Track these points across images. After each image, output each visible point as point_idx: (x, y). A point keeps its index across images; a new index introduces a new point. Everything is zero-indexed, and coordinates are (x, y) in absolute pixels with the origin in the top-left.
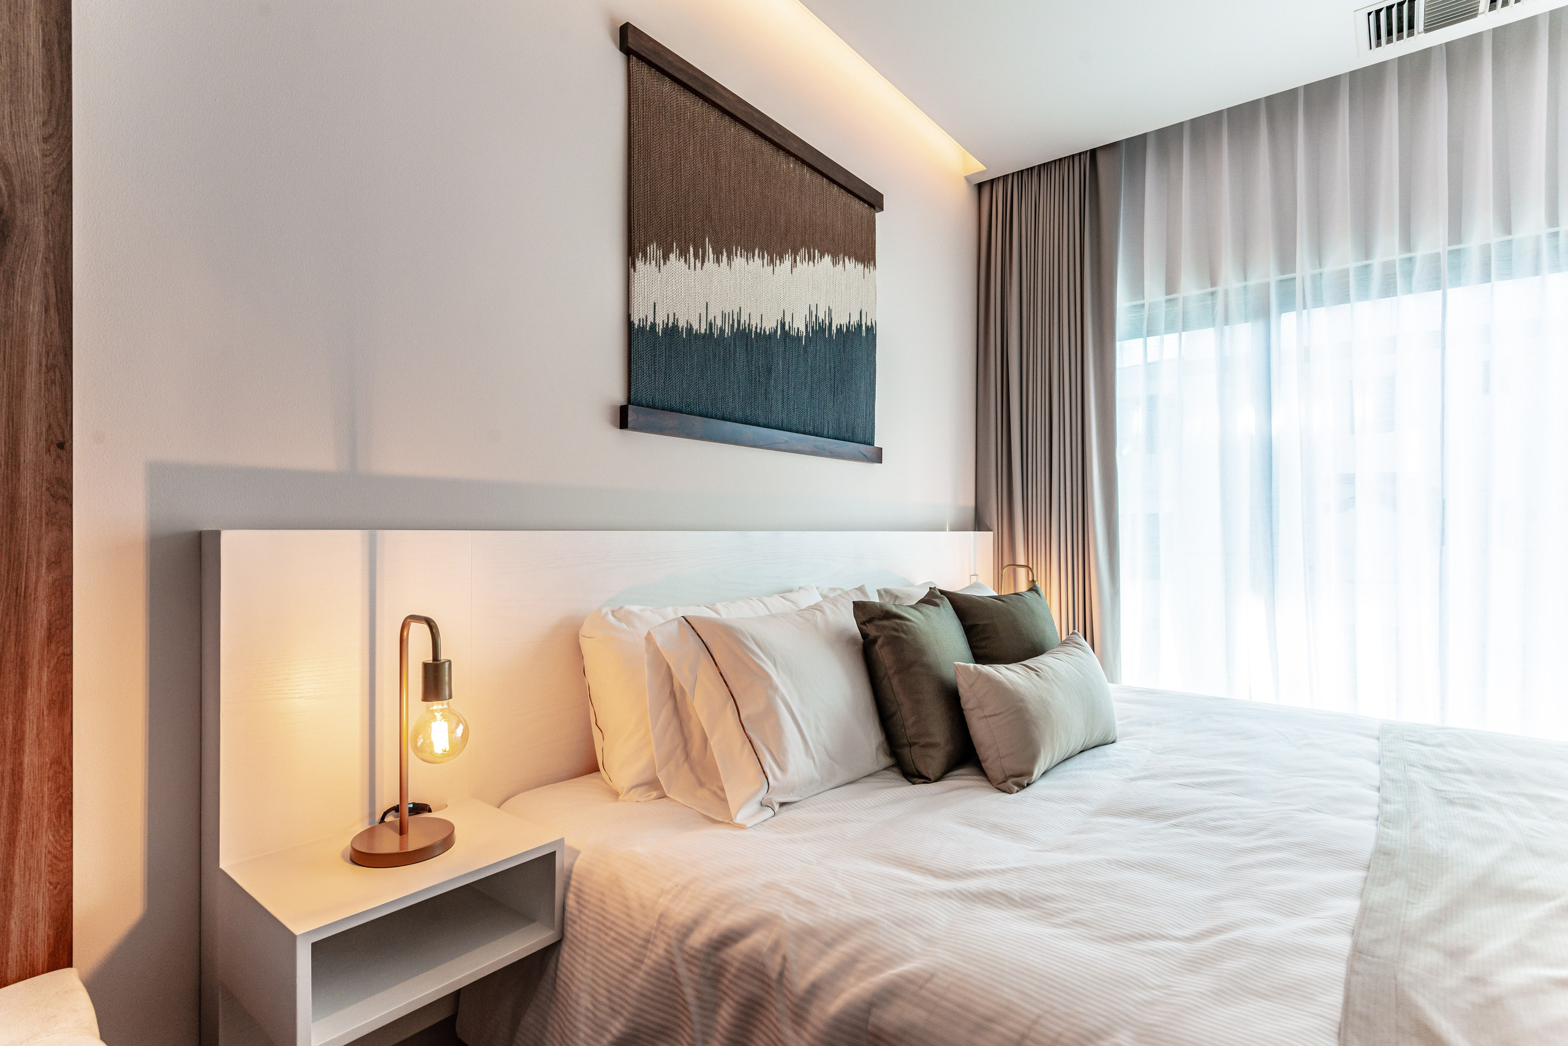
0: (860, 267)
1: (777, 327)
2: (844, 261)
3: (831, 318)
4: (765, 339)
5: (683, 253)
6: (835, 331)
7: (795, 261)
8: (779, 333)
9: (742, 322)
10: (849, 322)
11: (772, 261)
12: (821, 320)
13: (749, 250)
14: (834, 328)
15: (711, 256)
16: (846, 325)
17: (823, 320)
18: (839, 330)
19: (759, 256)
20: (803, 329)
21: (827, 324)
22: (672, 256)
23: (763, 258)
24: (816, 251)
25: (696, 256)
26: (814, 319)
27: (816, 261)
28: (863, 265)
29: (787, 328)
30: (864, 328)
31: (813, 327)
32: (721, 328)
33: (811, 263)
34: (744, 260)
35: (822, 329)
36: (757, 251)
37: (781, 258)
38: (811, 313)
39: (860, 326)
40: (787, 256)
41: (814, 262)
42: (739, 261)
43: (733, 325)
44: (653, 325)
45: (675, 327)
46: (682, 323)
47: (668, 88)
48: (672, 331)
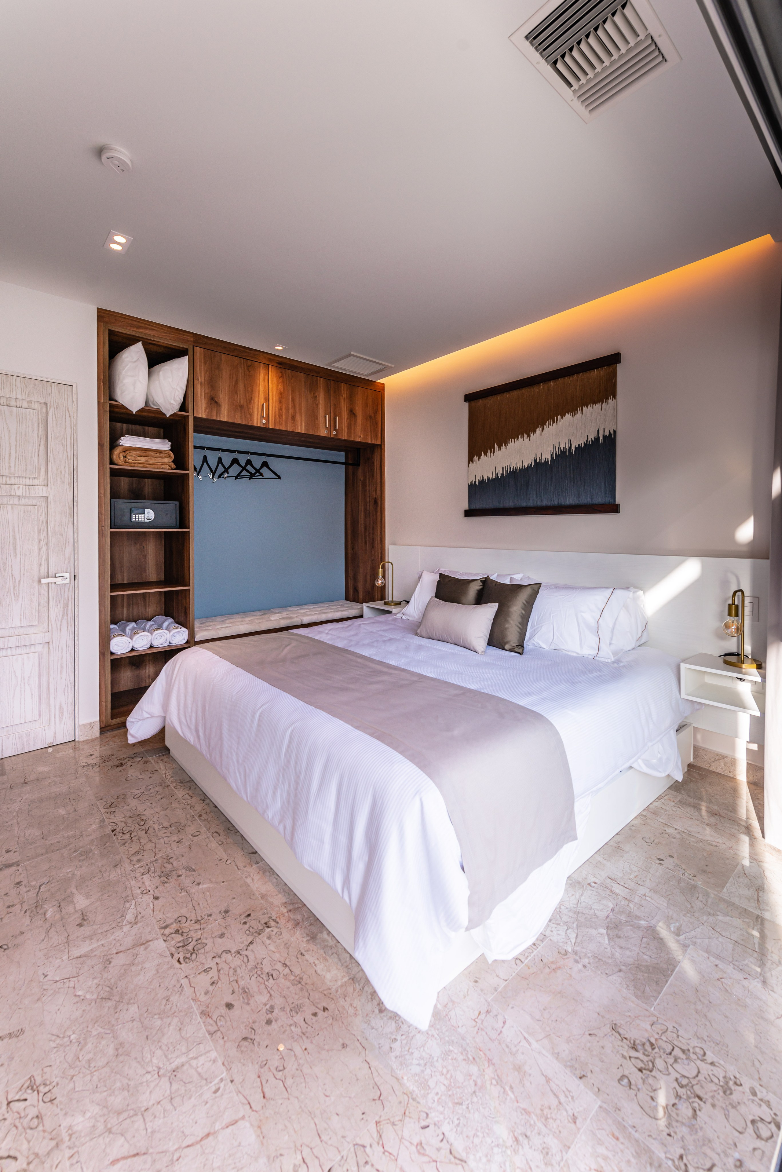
0: (599, 406)
2: (582, 409)
3: (571, 444)
4: (524, 471)
5: (486, 453)
6: (574, 450)
7: (543, 429)
8: (533, 464)
9: (512, 467)
10: (587, 441)
11: (529, 436)
12: (562, 448)
13: (515, 437)
14: (573, 448)
15: (497, 449)
16: (584, 442)
17: (564, 448)
18: (578, 448)
19: (521, 438)
20: (549, 457)
21: (567, 448)
22: (482, 457)
23: (523, 437)
24: (559, 417)
25: (491, 452)
26: (557, 450)
27: (558, 421)
28: (601, 403)
29: (538, 460)
30: (601, 438)
31: (556, 454)
32: (502, 474)
33: (555, 424)
34: (513, 443)
35: (563, 452)
36: (520, 436)
37: (534, 432)
38: (554, 447)
39: (597, 439)
41: (557, 423)
42: (511, 445)
43: (507, 471)
44: (475, 482)
45: (483, 480)
46: (485, 478)
47: (481, 402)
48: (482, 482)
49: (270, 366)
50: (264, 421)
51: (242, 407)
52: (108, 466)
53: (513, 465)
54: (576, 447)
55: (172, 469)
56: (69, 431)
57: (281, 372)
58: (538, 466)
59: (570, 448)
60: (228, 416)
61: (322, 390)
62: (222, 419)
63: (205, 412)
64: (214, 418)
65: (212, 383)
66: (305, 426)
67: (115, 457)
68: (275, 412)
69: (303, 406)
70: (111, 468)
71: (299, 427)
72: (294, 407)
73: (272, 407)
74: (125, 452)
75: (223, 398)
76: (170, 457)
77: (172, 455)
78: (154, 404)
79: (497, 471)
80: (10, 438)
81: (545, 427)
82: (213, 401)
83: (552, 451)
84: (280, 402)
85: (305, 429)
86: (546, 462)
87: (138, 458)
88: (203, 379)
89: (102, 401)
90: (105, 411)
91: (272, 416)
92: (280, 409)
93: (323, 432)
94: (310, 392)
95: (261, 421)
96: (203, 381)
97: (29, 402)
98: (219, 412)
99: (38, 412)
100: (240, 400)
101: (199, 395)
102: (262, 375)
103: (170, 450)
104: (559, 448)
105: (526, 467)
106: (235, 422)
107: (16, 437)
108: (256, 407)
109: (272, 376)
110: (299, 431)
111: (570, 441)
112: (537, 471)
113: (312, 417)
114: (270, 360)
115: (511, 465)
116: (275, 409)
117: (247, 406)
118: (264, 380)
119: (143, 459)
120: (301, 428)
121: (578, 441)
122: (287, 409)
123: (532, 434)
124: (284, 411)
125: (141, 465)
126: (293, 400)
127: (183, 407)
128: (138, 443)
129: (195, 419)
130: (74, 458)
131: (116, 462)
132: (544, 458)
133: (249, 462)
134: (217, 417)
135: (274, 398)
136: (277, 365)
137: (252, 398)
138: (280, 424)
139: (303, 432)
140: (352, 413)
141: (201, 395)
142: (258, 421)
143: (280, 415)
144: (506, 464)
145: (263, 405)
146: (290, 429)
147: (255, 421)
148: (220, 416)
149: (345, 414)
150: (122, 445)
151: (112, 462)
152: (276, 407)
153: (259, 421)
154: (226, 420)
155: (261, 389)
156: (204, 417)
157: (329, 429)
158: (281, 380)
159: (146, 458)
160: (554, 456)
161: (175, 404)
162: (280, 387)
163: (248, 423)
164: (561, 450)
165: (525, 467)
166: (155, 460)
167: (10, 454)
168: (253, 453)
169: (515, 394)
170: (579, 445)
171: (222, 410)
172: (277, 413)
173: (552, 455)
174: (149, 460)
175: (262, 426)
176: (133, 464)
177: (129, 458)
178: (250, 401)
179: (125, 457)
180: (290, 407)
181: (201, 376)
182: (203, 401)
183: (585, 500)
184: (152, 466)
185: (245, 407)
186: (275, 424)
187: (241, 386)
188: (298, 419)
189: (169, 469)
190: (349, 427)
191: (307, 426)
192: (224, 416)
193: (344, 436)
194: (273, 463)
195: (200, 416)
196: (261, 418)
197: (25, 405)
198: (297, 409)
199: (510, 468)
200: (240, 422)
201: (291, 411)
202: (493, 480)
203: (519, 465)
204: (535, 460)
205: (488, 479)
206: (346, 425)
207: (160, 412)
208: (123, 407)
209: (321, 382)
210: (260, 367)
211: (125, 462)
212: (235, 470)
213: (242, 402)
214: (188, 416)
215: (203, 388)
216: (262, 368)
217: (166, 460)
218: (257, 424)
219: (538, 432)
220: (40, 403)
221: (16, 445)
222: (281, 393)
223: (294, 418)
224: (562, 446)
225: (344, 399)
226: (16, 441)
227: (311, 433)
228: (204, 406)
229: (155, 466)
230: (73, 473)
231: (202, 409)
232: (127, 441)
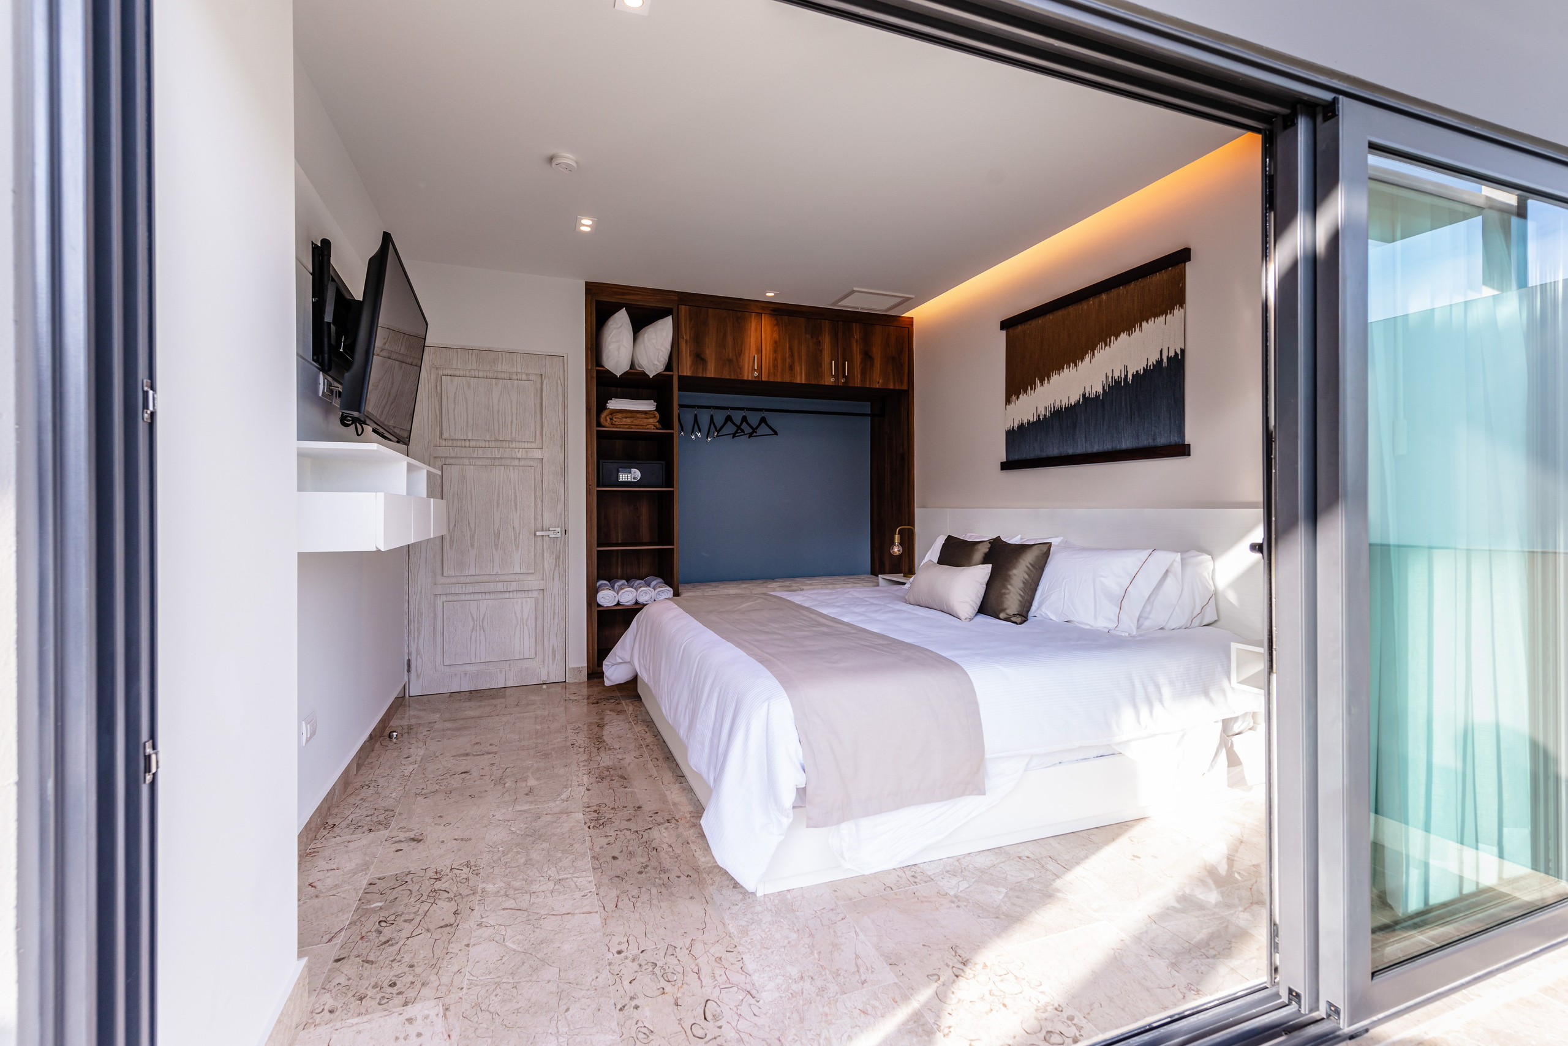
1: (1080, 399)
3: (1127, 372)
4: (1071, 410)
6: (1131, 378)
7: (1094, 354)
8: (1081, 400)
10: (1147, 365)
11: (1076, 365)
12: (1116, 378)
13: (1060, 368)
14: (1130, 376)
15: (1039, 384)
16: (1144, 368)
17: (1118, 377)
18: (1136, 376)
19: (1067, 368)
20: (1100, 390)
21: (1123, 376)
22: (1020, 396)
23: (1070, 367)
24: (1113, 337)
25: (1031, 389)
26: (1110, 380)
29: (1087, 395)
30: (1165, 360)
31: (1109, 385)
32: (1044, 415)
33: (1108, 348)
34: (1058, 375)
35: (1118, 383)
36: (1065, 367)
37: (1082, 359)
38: (1107, 377)
39: (1160, 362)
40: (1087, 356)
41: (1110, 345)
42: (1055, 378)
43: (1051, 411)
44: (1013, 427)
45: (1022, 424)
46: (1025, 421)
47: (1020, 328)
48: (1021, 426)
49: (763, 315)
50: (756, 374)
51: (730, 361)
52: (595, 429)
53: (1058, 404)
54: (1133, 375)
55: (657, 429)
56: (560, 398)
57: (776, 319)
58: (1088, 402)
59: (1126, 376)
60: (715, 371)
61: (827, 334)
62: (709, 376)
63: (690, 370)
64: (700, 375)
65: (698, 340)
66: (806, 375)
67: (602, 420)
68: (769, 363)
69: (803, 353)
70: (597, 431)
71: (798, 378)
72: (792, 356)
73: (766, 358)
74: (611, 414)
75: (710, 354)
76: (655, 417)
77: (657, 415)
78: (639, 367)
79: (1039, 412)
80: (511, 408)
81: (1096, 352)
82: (699, 358)
83: (1104, 382)
84: (775, 351)
85: (806, 379)
86: (1097, 397)
87: (624, 419)
88: (688, 337)
89: (590, 368)
90: (592, 377)
91: (765, 368)
92: (775, 359)
93: (830, 381)
94: (812, 337)
95: (753, 374)
96: (688, 338)
97: (527, 375)
98: (705, 369)
99: (535, 383)
100: (728, 354)
101: (684, 353)
102: (753, 325)
103: (655, 410)
104: (1112, 377)
105: (1073, 404)
106: (723, 377)
107: (517, 406)
108: (747, 360)
109: (765, 324)
110: (798, 382)
111: (1126, 367)
112: (1086, 409)
113: (815, 364)
114: (763, 308)
115: (1054, 404)
116: (769, 360)
117: (737, 359)
118: (756, 330)
119: (628, 420)
120: (801, 378)
121: (1136, 366)
122: (784, 359)
123: (1080, 362)
124: (779, 361)
125: (627, 426)
126: (791, 349)
127: (669, 366)
128: (622, 405)
129: (680, 378)
130: (565, 423)
131: (603, 424)
132: (1094, 391)
133: (744, 419)
134: (703, 373)
135: (768, 348)
136: (772, 312)
137: (742, 350)
138: (775, 375)
139: (803, 382)
140: (867, 357)
141: (686, 353)
142: (749, 372)
143: (775, 366)
144: (1049, 402)
145: (754, 357)
146: (787, 379)
147: (746, 374)
148: (706, 372)
149: (858, 358)
150: (609, 408)
151: (599, 424)
152: (769, 357)
153: (750, 374)
154: (712, 376)
155: (753, 340)
156: (689, 374)
157: (836, 376)
158: (776, 327)
159: (632, 420)
160: (1107, 388)
161: (659, 364)
162: (776, 335)
163: (737, 376)
164: (1115, 380)
165: (1071, 404)
166: (640, 421)
167: (512, 422)
168: (748, 409)
169: (1060, 314)
170: (1137, 372)
171: (709, 364)
172: (771, 364)
173: (1103, 387)
174: (634, 421)
175: (754, 379)
176: (619, 426)
177: (615, 420)
178: (739, 354)
179: (611, 419)
180: (787, 355)
181: (686, 334)
182: (688, 358)
183: (1145, 441)
184: (637, 427)
185: (733, 361)
186: (769, 377)
187: (730, 339)
188: (797, 368)
189: (654, 429)
190: (863, 373)
191: (808, 375)
192: (711, 372)
193: (857, 382)
194: (772, 419)
195: (685, 374)
196: (752, 371)
197: (524, 377)
198: (796, 358)
199: (1054, 407)
200: (728, 377)
201: (788, 361)
202: (1034, 423)
203: (1065, 403)
204: (1084, 395)
205: (1029, 422)
206: (859, 371)
207: (644, 374)
208: (608, 372)
209: (827, 325)
210: (751, 317)
211: (612, 424)
212: (730, 428)
213: (731, 355)
214: (672, 375)
215: (689, 344)
216: (753, 317)
217: (651, 420)
218: (748, 377)
219: (1087, 359)
220: (536, 375)
221: (517, 413)
222: (776, 342)
223: (791, 368)
224: (1116, 375)
225: (857, 341)
226: (517, 409)
227: (814, 382)
228: (689, 363)
229: (641, 427)
230: (564, 437)
231: (687, 368)
232: (614, 404)
